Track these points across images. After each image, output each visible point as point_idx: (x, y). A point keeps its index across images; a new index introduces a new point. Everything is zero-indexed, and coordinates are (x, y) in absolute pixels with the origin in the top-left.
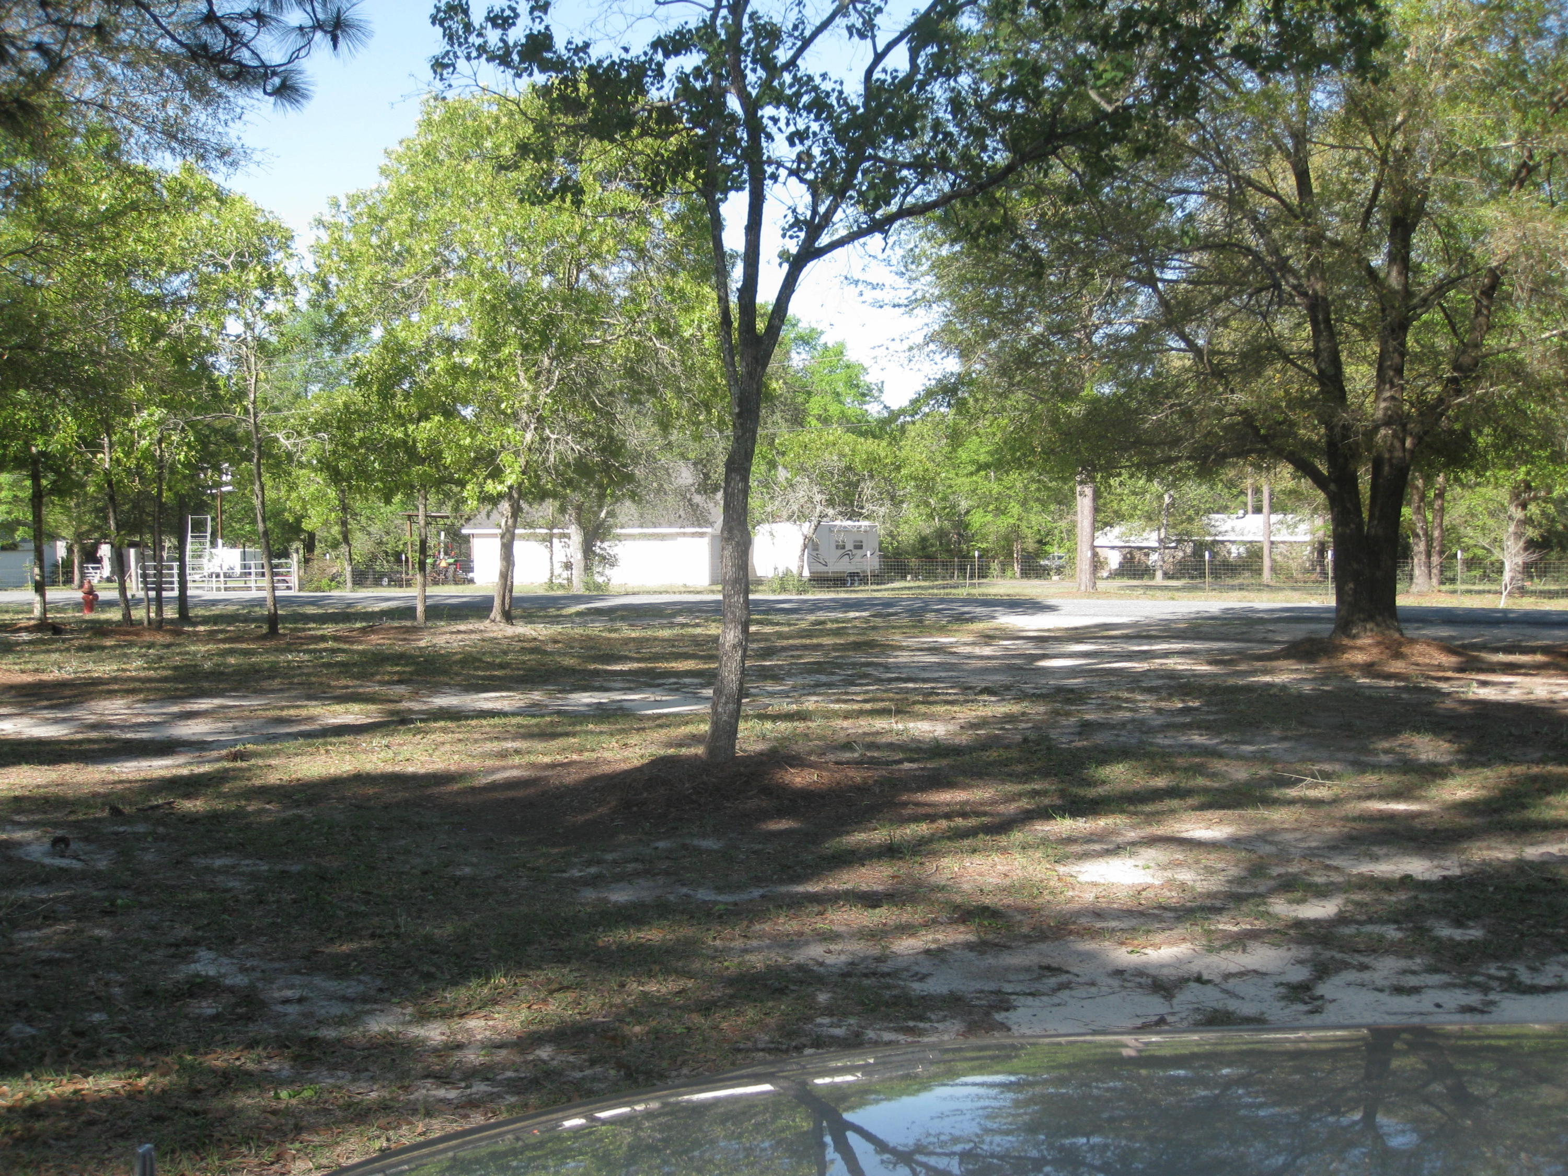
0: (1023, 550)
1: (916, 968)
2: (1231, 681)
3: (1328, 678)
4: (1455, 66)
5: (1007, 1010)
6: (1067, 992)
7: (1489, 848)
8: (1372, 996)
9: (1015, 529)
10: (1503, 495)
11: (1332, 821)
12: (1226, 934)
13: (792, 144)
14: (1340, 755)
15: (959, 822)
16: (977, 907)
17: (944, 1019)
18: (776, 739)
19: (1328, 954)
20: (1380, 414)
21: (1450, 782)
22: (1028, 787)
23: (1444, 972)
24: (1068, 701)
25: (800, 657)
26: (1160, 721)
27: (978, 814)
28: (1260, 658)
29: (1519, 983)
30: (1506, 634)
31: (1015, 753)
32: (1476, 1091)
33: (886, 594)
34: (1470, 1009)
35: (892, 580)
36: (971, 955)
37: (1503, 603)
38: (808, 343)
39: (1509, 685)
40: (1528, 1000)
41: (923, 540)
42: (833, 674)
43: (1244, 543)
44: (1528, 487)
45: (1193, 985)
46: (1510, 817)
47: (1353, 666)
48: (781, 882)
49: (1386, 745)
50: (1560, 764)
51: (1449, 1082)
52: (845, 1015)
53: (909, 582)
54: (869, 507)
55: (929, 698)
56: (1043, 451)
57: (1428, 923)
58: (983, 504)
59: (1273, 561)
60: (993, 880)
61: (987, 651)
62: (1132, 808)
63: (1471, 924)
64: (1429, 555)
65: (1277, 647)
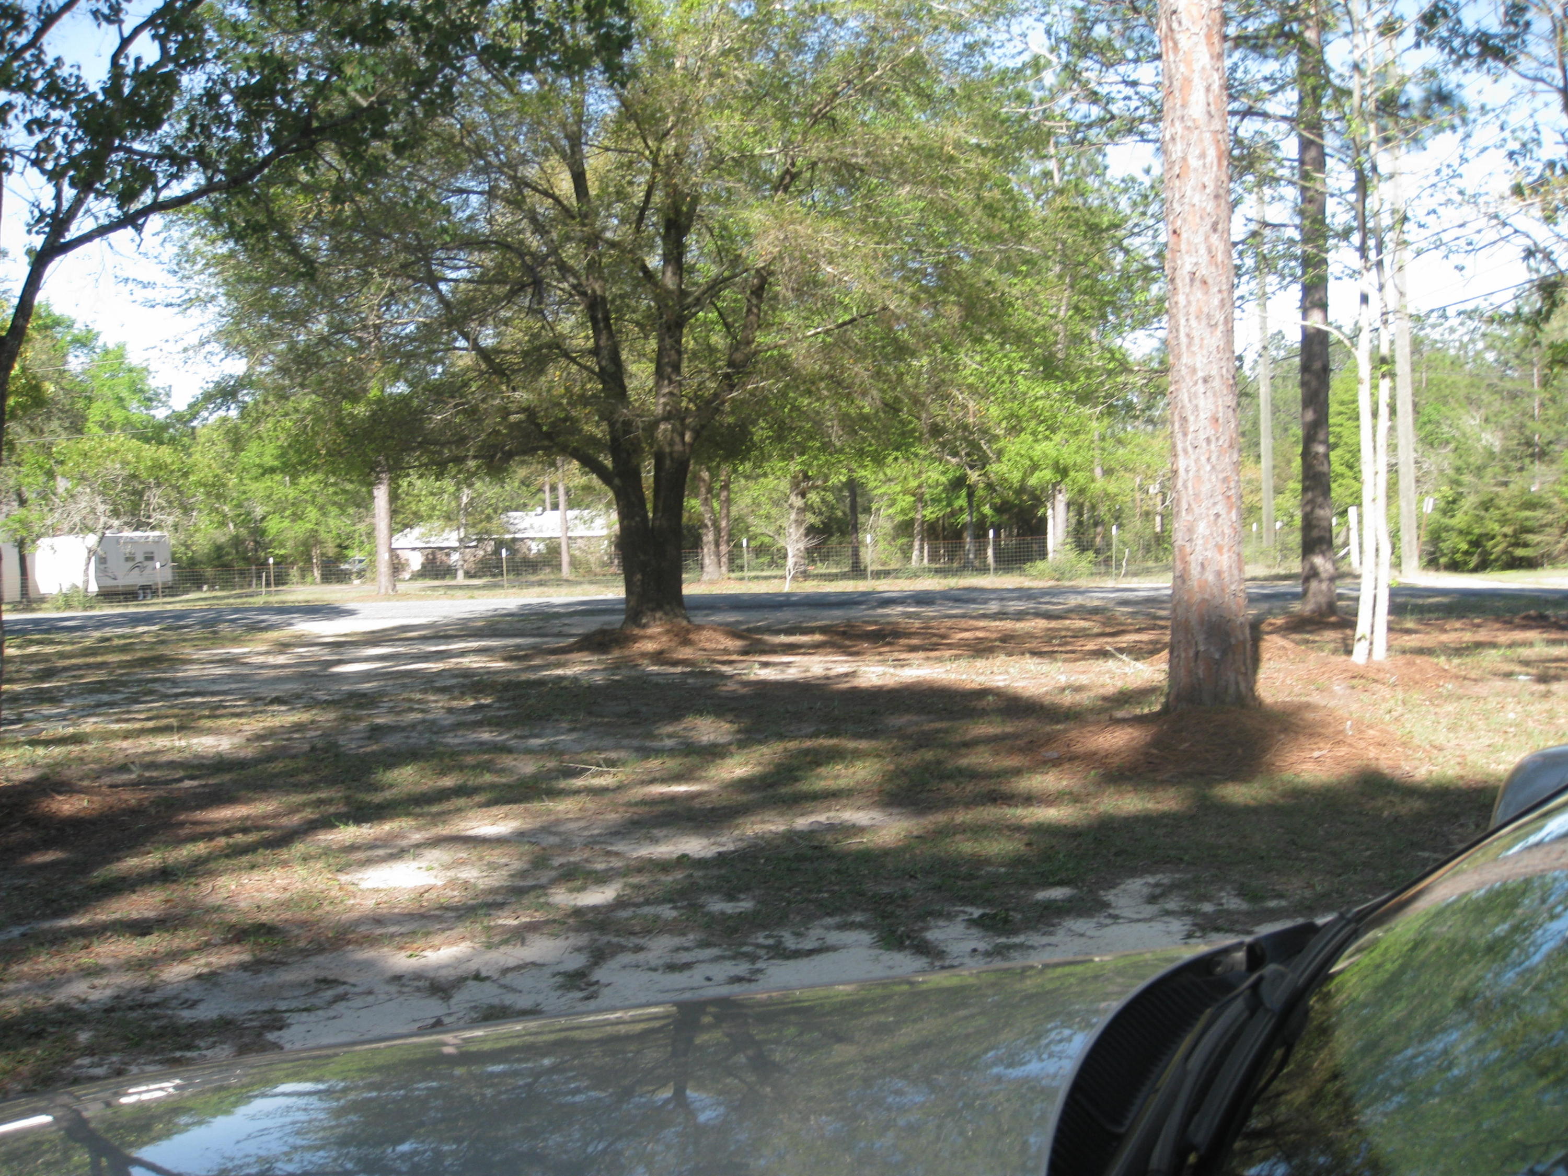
0: (323, 555)
1: (186, 995)
2: (524, 677)
3: (618, 668)
4: (720, 75)
5: (280, 1029)
6: (344, 1004)
7: (763, 822)
8: (646, 976)
9: (314, 533)
10: (785, 485)
11: (615, 807)
12: (505, 929)
13: (31, 132)
14: (625, 742)
15: (239, 838)
16: (253, 925)
17: (213, 1046)
18: (48, 765)
19: (605, 939)
20: (659, 410)
21: (730, 762)
22: (313, 796)
23: (715, 945)
24: (360, 706)
25: (81, 677)
26: (450, 720)
27: (258, 828)
28: (554, 652)
29: (785, 949)
30: (787, 616)
31: (301, 763)
32: (777, 1057)
33: (178, 607)
34: (738, 979)
35: (186, 592)
36: (245, 975)
37: (787, 587)
38: (84, 345)
39: (788, 664)
40: (791, 963)
41: (219, 548)
42: (116, 692)
43: (543, 539)
44: (806, 477)
45: (471, 983)
46: (783, 790)
47: (644, 655)
48: (44, 917)
49: (670, 729)
50: (831, 737)
51: (750, 1052)
52: (107, 1052)
53: (205, 592)
54: (156, 517)
55: (215, 712)
56: (329, 453)
57: (703, 899)
58: (280, 508)
59: (572, 557)
60: (271, 895)
61: (281, 659)
62: (418, 810)
63: (742, 896)
64: (717, 545)
65: (572, 640)
